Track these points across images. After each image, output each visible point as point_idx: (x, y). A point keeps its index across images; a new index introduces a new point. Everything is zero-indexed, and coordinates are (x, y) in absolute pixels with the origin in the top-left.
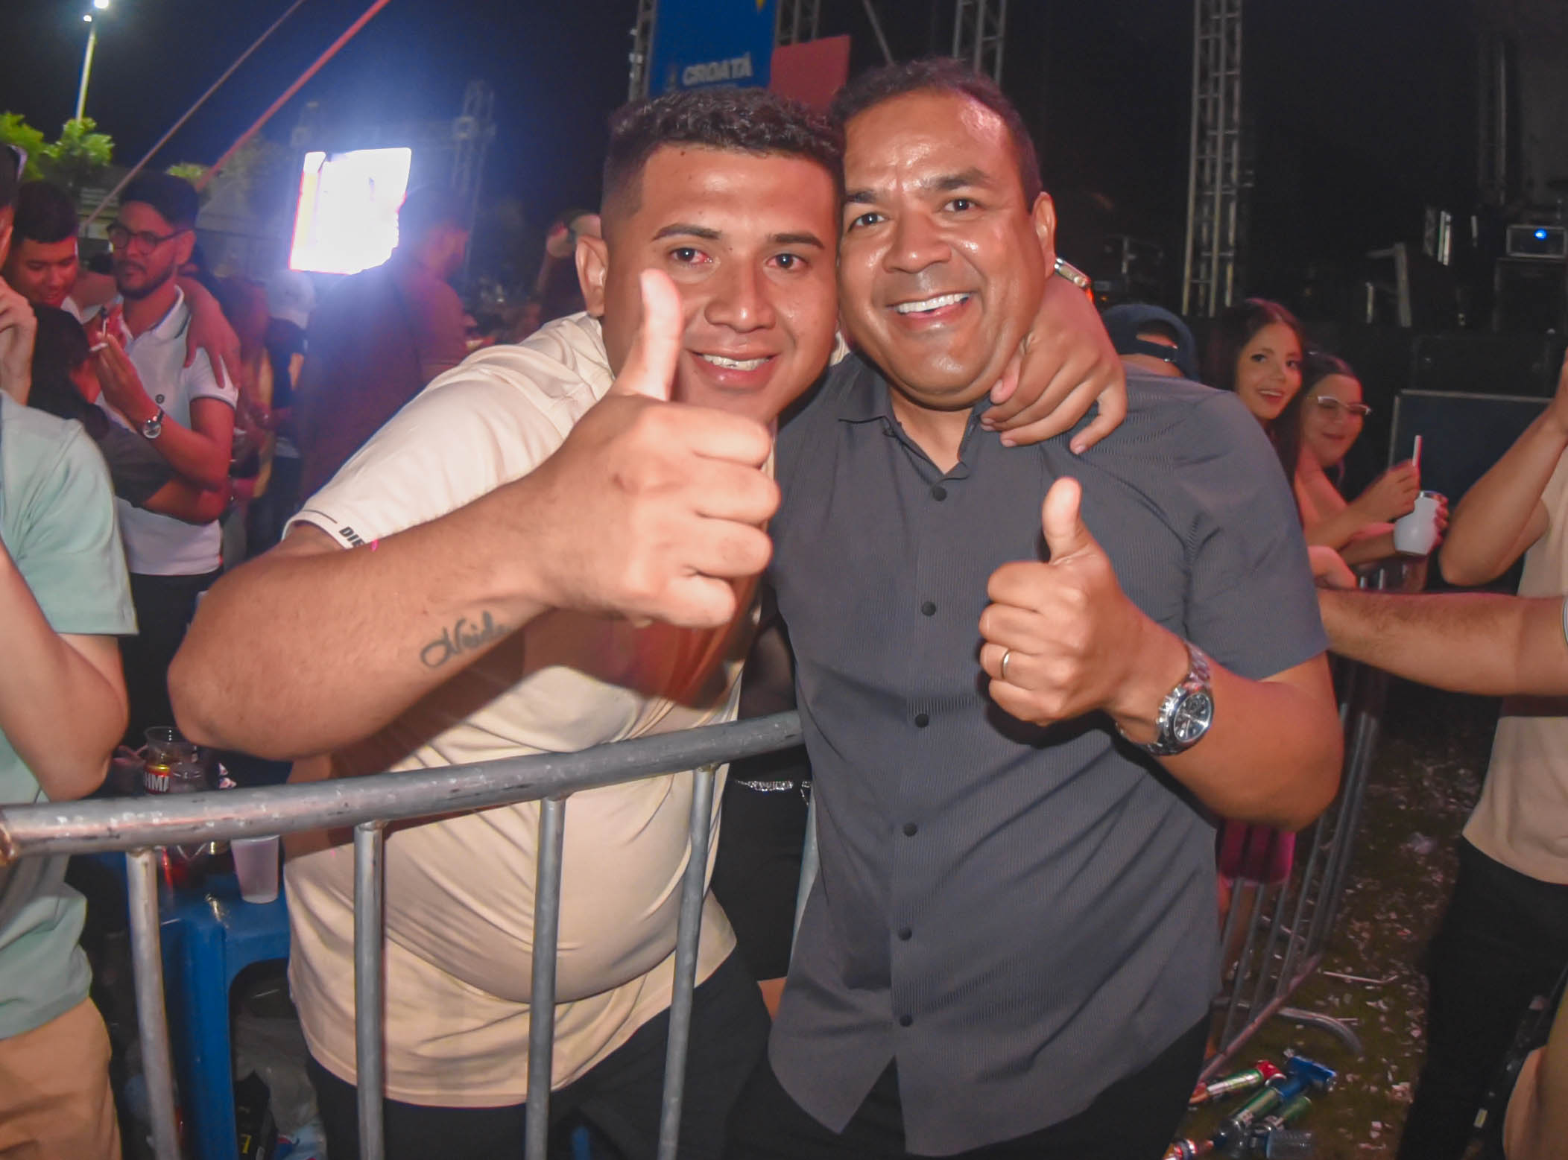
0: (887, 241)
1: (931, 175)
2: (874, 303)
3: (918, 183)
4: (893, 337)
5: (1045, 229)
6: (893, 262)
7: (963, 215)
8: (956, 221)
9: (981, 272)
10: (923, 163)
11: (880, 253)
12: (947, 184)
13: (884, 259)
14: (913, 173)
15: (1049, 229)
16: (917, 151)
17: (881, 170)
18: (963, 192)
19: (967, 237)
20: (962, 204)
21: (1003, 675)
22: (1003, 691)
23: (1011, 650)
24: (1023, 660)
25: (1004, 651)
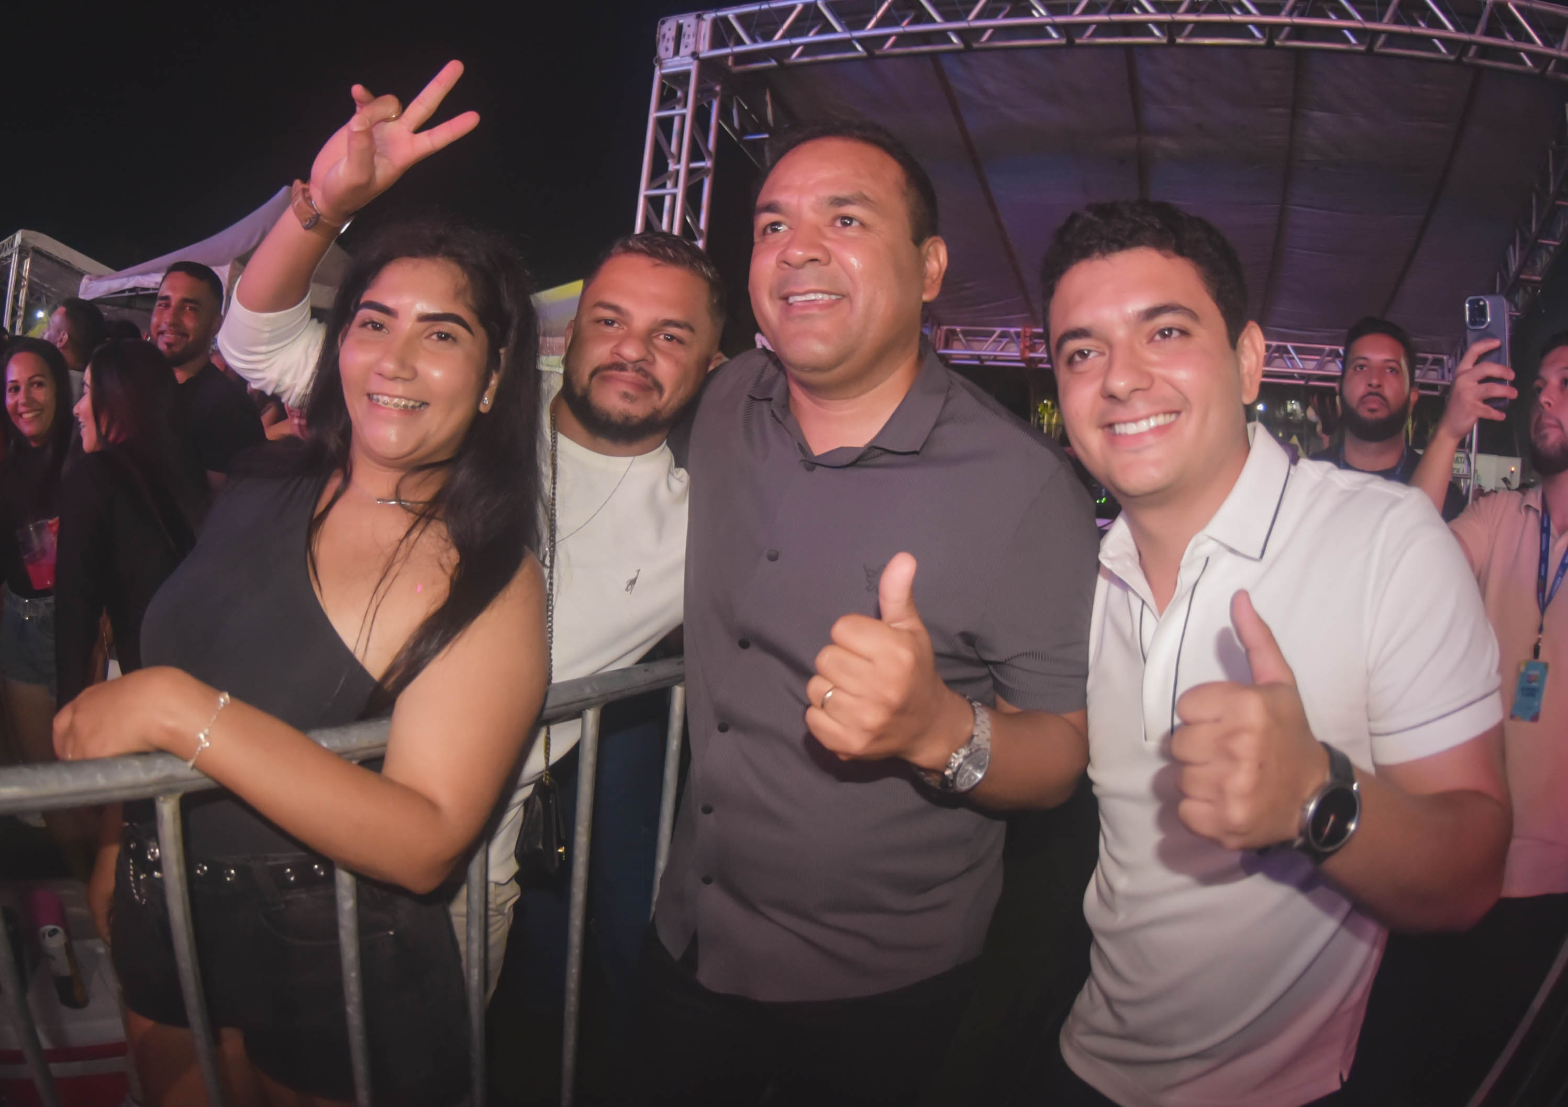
1: (825, 193)
2: (770, 295)
4: (780, 321)
7: (847, 233)
8: (843, 235)
9: (852, 278)
10: (821, 184)
11: (779, 251)
12: (836, 200)
14: (812, 191)
15: (939, 266)
17: (789, 187)
18: (851, 210)
19: (850, 252)
20: (847, 221)
21: (823, 706)
22: (818, 719)
23: (836, 687)
24: (844, 698)
25: (830, 686)
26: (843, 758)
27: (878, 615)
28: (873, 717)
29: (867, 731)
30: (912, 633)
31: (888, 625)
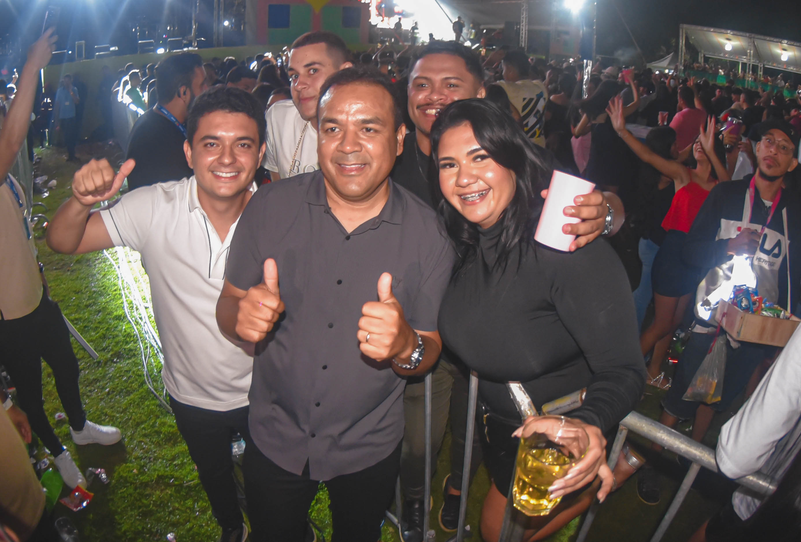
0: (340, 138)
1: (361, 117)
2: (331, 161)
3: (354, 119)
4: (336, 174)
5: (401, 137)
6: (340, 148)
7: (368, 134)
8: (367, 136)
9: (371, 157)
10: (358, 112)
11: (337, 143)
12: (365, 122)
13: (337, 147)
14: (354, 114)
15: (403, 137)
16: (356, 107)
17: (341, 112)
18: (370, 126)
19: (368, 142)
20: (368, 130)
21: (367, 341)
22: (365, 347)
23: (370, 333)
24: (375, 337)
25: (367, 333)
26: (378, 360)
27: (378, 299)
28: (388, 341)
29: (388, 346)
30: (394, 303)
31: (383, 303)
